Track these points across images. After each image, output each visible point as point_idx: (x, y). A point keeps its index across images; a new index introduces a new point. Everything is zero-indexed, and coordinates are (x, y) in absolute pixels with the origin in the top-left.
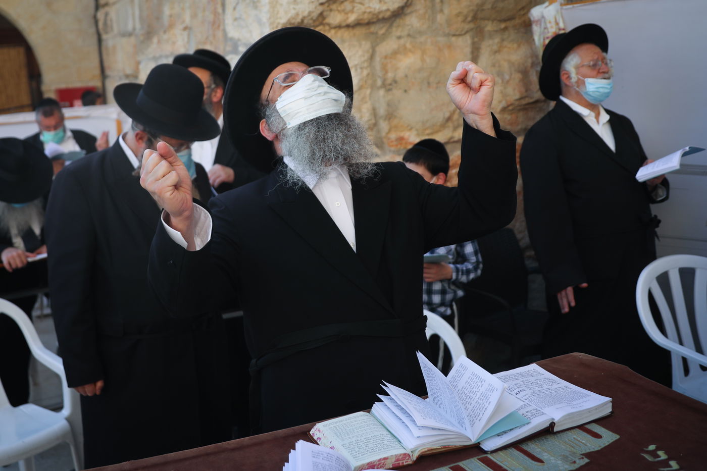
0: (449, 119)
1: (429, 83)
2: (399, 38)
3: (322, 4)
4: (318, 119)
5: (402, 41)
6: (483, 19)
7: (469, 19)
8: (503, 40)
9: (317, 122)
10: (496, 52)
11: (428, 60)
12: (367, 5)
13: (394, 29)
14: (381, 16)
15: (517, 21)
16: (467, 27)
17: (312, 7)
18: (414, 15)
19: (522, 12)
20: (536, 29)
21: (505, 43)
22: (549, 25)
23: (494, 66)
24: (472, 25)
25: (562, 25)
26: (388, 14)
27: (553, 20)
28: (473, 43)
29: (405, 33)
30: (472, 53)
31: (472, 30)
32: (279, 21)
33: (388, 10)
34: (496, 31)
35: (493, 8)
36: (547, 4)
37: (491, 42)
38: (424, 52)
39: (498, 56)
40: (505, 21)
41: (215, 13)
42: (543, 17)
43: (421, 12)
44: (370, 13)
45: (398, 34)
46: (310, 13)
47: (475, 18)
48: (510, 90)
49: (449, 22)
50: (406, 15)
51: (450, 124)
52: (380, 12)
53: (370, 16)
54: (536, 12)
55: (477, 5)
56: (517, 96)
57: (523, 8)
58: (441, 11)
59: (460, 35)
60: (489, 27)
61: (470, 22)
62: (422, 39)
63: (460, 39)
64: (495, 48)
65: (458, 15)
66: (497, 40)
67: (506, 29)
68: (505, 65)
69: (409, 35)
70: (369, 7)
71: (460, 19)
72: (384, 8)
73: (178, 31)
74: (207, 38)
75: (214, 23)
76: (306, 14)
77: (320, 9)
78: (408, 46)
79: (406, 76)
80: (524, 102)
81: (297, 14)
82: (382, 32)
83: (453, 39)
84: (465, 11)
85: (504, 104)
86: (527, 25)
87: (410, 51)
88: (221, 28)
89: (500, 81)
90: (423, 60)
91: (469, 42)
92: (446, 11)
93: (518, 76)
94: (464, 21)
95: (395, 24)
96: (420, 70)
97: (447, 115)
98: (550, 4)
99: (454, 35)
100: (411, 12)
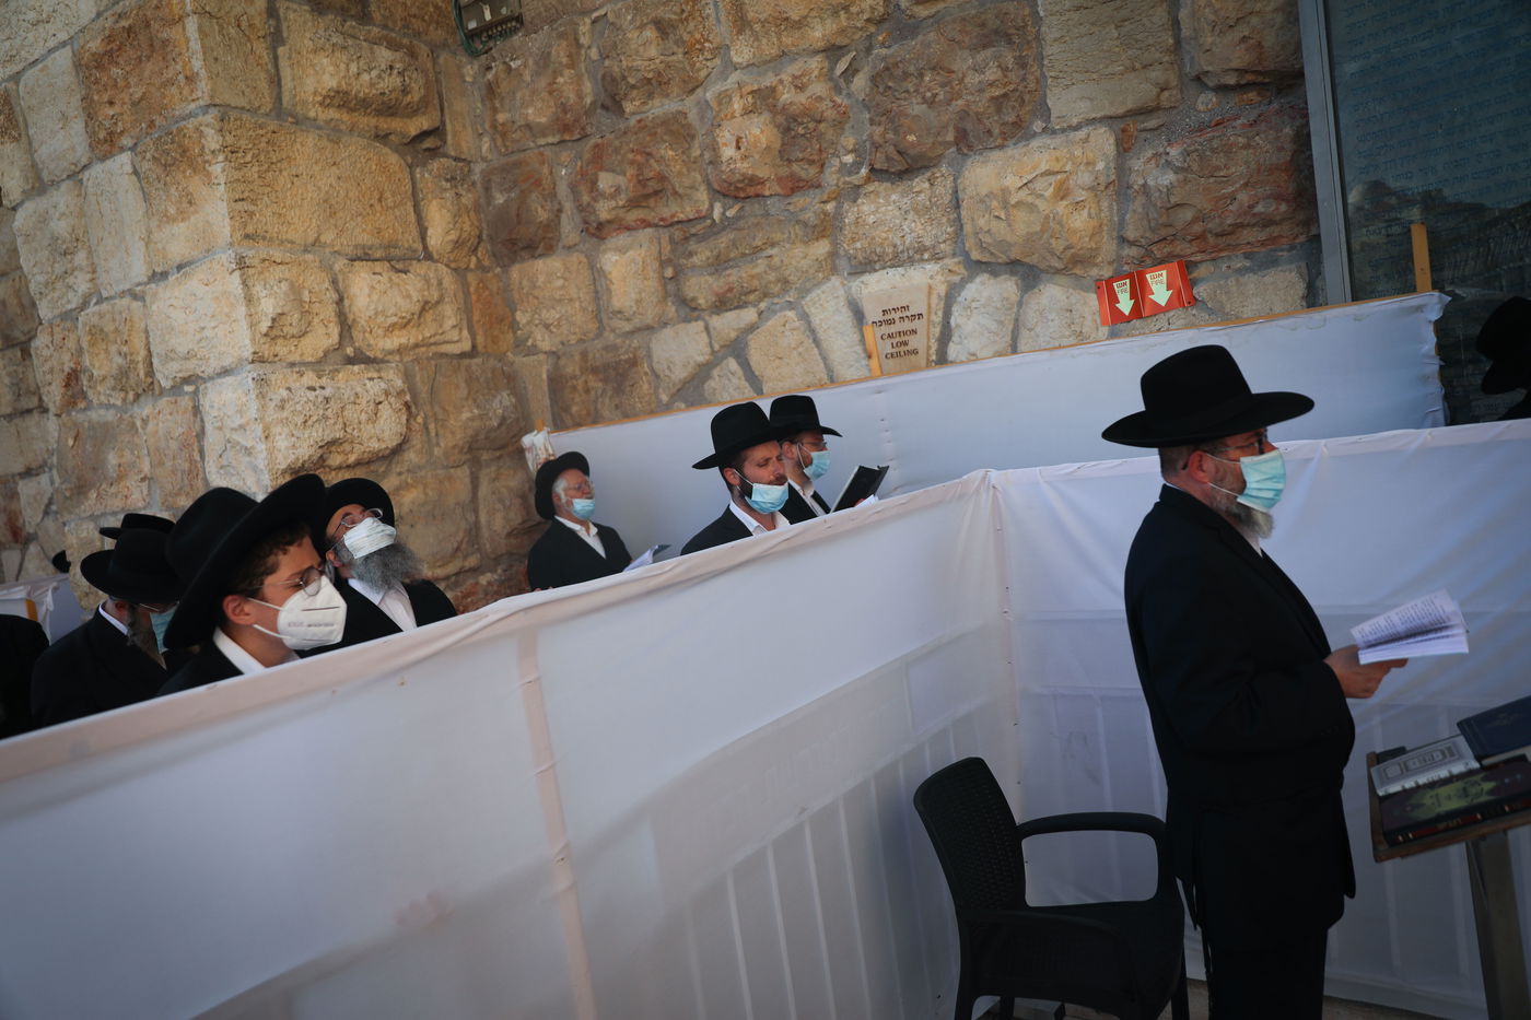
0: (458, 549)
1: (434, 517)
2: (400, 474)
3: (321, 447)
4: (380, 550)
5: (403, 477)
6: (478, 449)
7: (465, 450)
8: (499, 468)
9: (380, 552)
10: (494, 480)
11: (430, 493)
12: (366, 445)
13: (394, 466)
14: (381, 455)
15: (510, 449)
16: (464, 458)
17: (312, 451)
18: (411, 450)
19: (514, 440)
20: (529, 456)
21: (502, 470)
22: (540, 452)
23: (494, 493)
24: (468, 456)
25: (551, 452)
26: (388, 451)
27: (542, 448)
28: (472, 473)
29: (406, 468)
30: (472, 482)
31: (469, 460)
32: (278, 466)
33: (387, 448)
34: (492, 460)
35: (486, 438)
36: (536, 432)
37: (488, 470)
38: (425, 486)
39: (497, 484)
40: (499, 449)
41: (191, 460)
42: (533, 445)
43: (419, 446)
44: (370, 452)
45: (398, 470)
46: (310, 456)
47: (470, 449)
48: (512, 515)
49: (446, 455)
50: (404, 451)
51: (460, 554)
52: (380, 451)
53: (370, 455)
54: (527, 440)
55: (472, 437)
56: (520, 520)
57: (514, 436)
58: (438, 445)
59: (458, 466)
60: (485, 456)
61: (466, 453)
62: (423, 473)
63: (459, 469)
64: (493, 475)
65: (454, 447)
66: (494, 468)
67: (500, 457)
68: (505, 491)
69: (408, 471)
70: (369, 447)
71: (456, 451)
72: (384, 446)
73: (132, 482)
74: (181, 488)
75: (190, 471)
76: (306, 458)
77: (320, 452)
78: (409, 480)
79: (411, 511)
80: (526, 526)
81: (298, 459)
82: (382, 469)
83: (452, 471)
84: (461, 443)
85: (508, 529)
86: (521, 451)
87: (412, 486)
88: (200, 477)
89: (502, 508)
90: (426, 494)
91: (468, 472)
92: (442, 445)
93: (517, 501)
94: (461, 451)
95: (394, 461)
96: (424, 504)
97: (455, 545)
98: (538, 432)
99: (453, 467)
100: (409, 449)
